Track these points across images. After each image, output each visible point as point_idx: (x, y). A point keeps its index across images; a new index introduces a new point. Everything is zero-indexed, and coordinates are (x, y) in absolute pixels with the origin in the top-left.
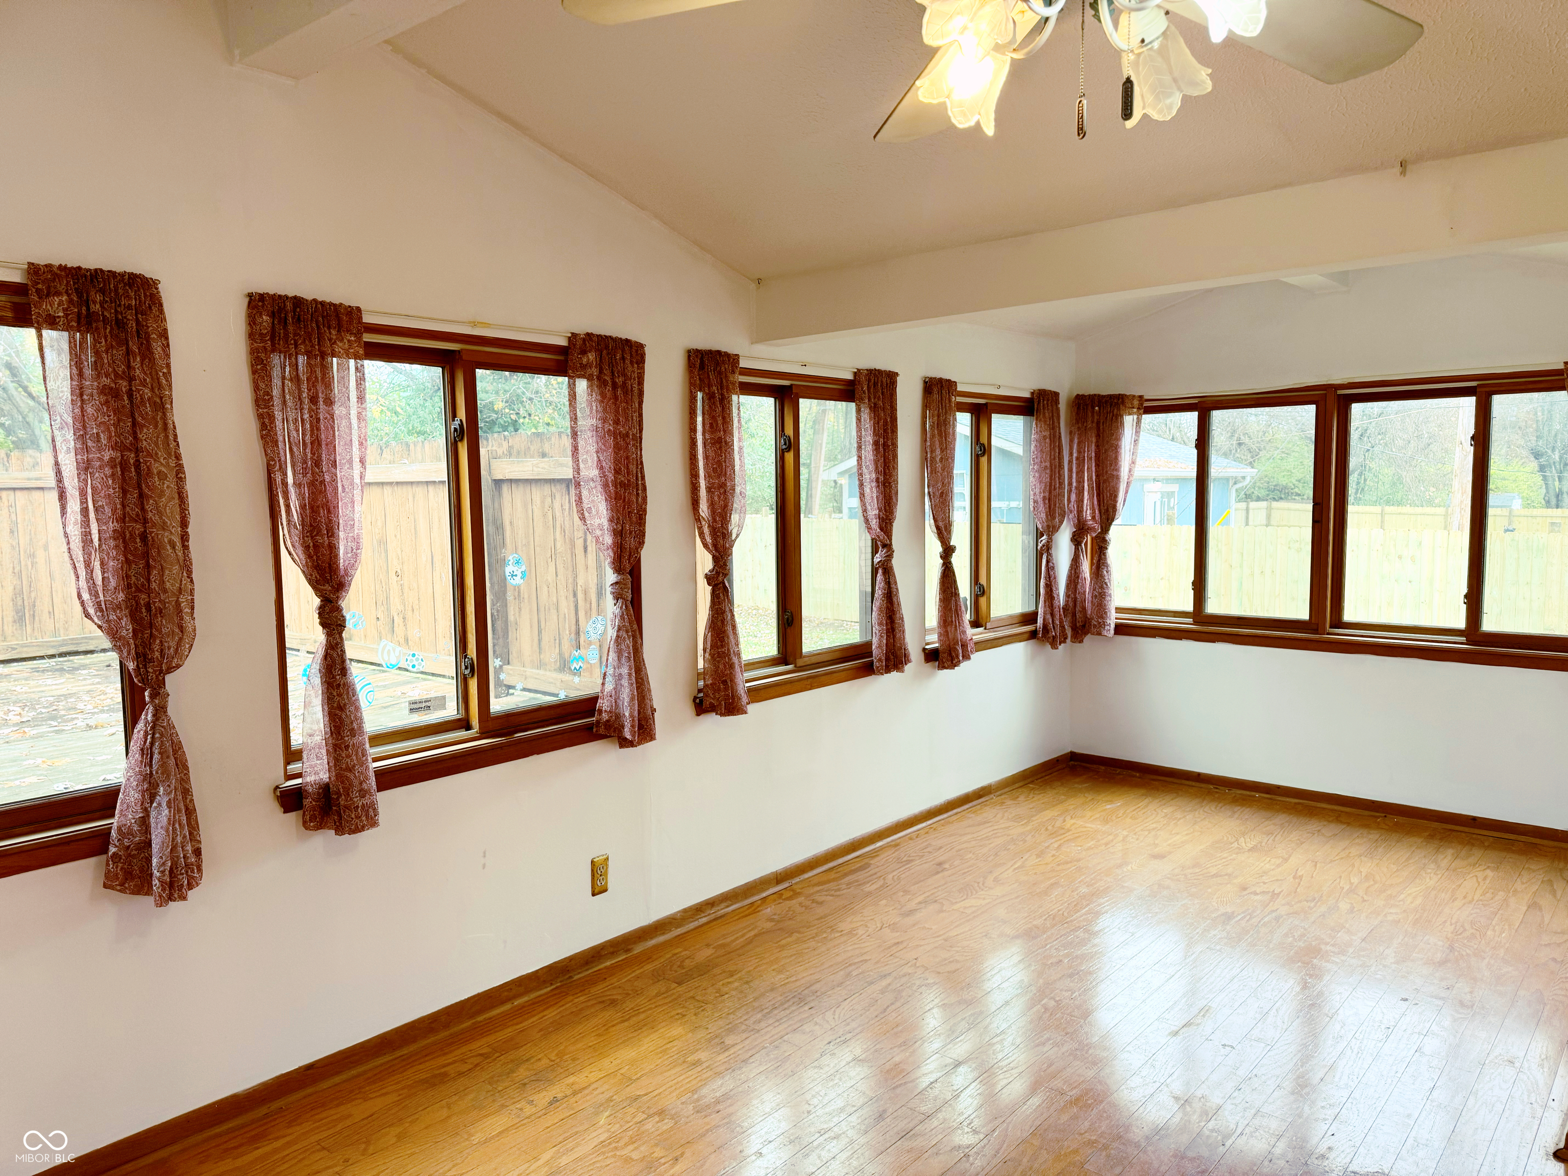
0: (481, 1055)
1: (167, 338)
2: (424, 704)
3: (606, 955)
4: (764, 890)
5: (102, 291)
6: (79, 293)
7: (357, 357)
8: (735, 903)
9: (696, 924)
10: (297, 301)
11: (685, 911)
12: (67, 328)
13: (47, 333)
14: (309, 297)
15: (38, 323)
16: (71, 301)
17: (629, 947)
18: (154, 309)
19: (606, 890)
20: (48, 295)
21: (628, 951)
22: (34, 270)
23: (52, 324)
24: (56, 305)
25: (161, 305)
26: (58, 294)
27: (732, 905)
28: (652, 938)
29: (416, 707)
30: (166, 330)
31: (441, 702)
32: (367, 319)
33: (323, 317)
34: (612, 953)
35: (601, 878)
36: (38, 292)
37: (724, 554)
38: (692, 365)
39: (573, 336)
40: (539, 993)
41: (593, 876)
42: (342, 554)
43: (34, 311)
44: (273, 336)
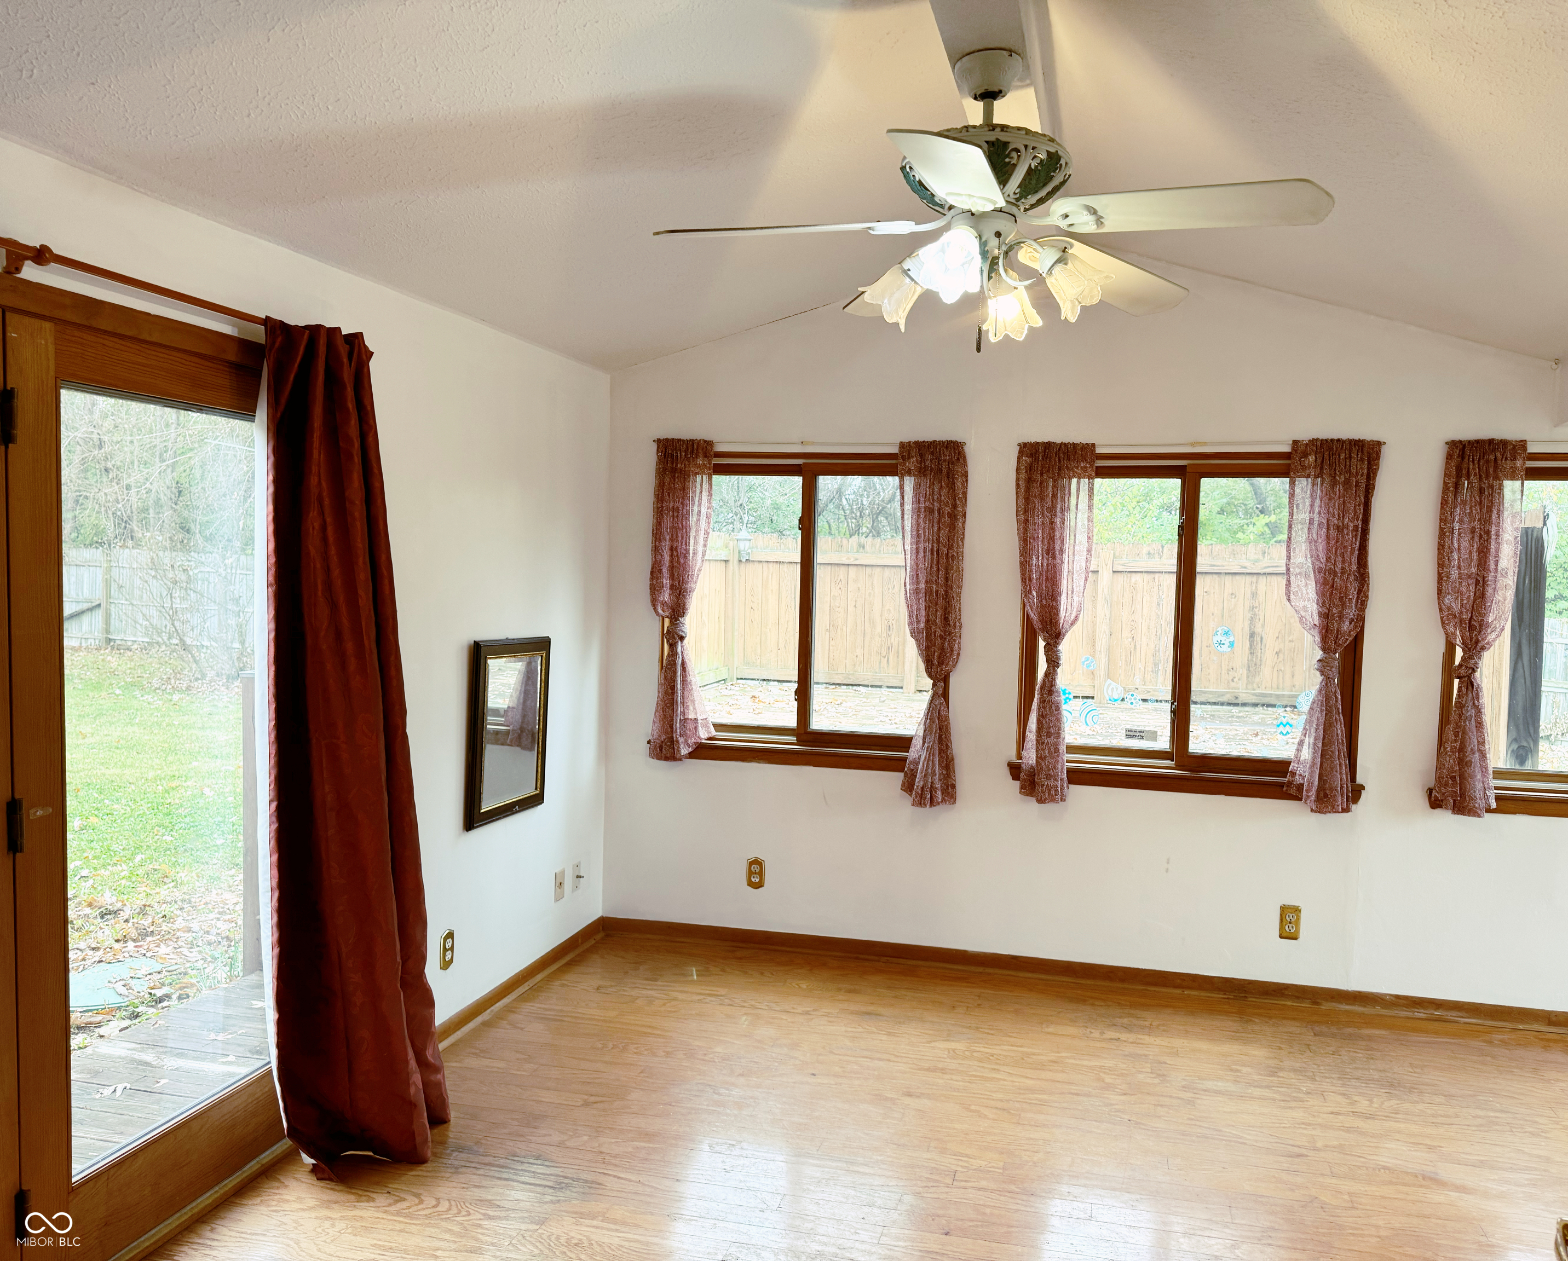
1: (967, 476)
2: (1138, 734)
3: (1288, 995)
4: (1522, 1022)
5: (932, 453)
6: (921, 455)
7: (1090, 477)
8: (1474, 1018)
9: (1409, 1014)
10: (1048, 446)
11: (1397, 997)
12: (915, 475)
13: (907, 478)
14: (1058, 441)
15: (902, 474)
16: (917, 460)
17: (1318, 1001)
18: (961, 461)
19: (1296, 939)
20: (909, 458)
21: (1317, 1003)
22: (902, 445)
23: (909, 473)
24: (912, 464)
25: (965, 457)
26: (913, 457)
27: (1469, 1018)
28: (1347, 1004)
29: (1131, 734)
30: (966, 472)
31: (1153, 736)
32: (1099, 450)
33: (1064, 454)
34: (1298, 998)
35: (1290, 925)
36: (903, 458)
37: (1474, 647)
38: (1449, 457)
39: (1295, 443)
40: (1209, 995)
41: (1281, 920)
42: (1062, 614)
43: (899, 467)
44: (1030, 469)
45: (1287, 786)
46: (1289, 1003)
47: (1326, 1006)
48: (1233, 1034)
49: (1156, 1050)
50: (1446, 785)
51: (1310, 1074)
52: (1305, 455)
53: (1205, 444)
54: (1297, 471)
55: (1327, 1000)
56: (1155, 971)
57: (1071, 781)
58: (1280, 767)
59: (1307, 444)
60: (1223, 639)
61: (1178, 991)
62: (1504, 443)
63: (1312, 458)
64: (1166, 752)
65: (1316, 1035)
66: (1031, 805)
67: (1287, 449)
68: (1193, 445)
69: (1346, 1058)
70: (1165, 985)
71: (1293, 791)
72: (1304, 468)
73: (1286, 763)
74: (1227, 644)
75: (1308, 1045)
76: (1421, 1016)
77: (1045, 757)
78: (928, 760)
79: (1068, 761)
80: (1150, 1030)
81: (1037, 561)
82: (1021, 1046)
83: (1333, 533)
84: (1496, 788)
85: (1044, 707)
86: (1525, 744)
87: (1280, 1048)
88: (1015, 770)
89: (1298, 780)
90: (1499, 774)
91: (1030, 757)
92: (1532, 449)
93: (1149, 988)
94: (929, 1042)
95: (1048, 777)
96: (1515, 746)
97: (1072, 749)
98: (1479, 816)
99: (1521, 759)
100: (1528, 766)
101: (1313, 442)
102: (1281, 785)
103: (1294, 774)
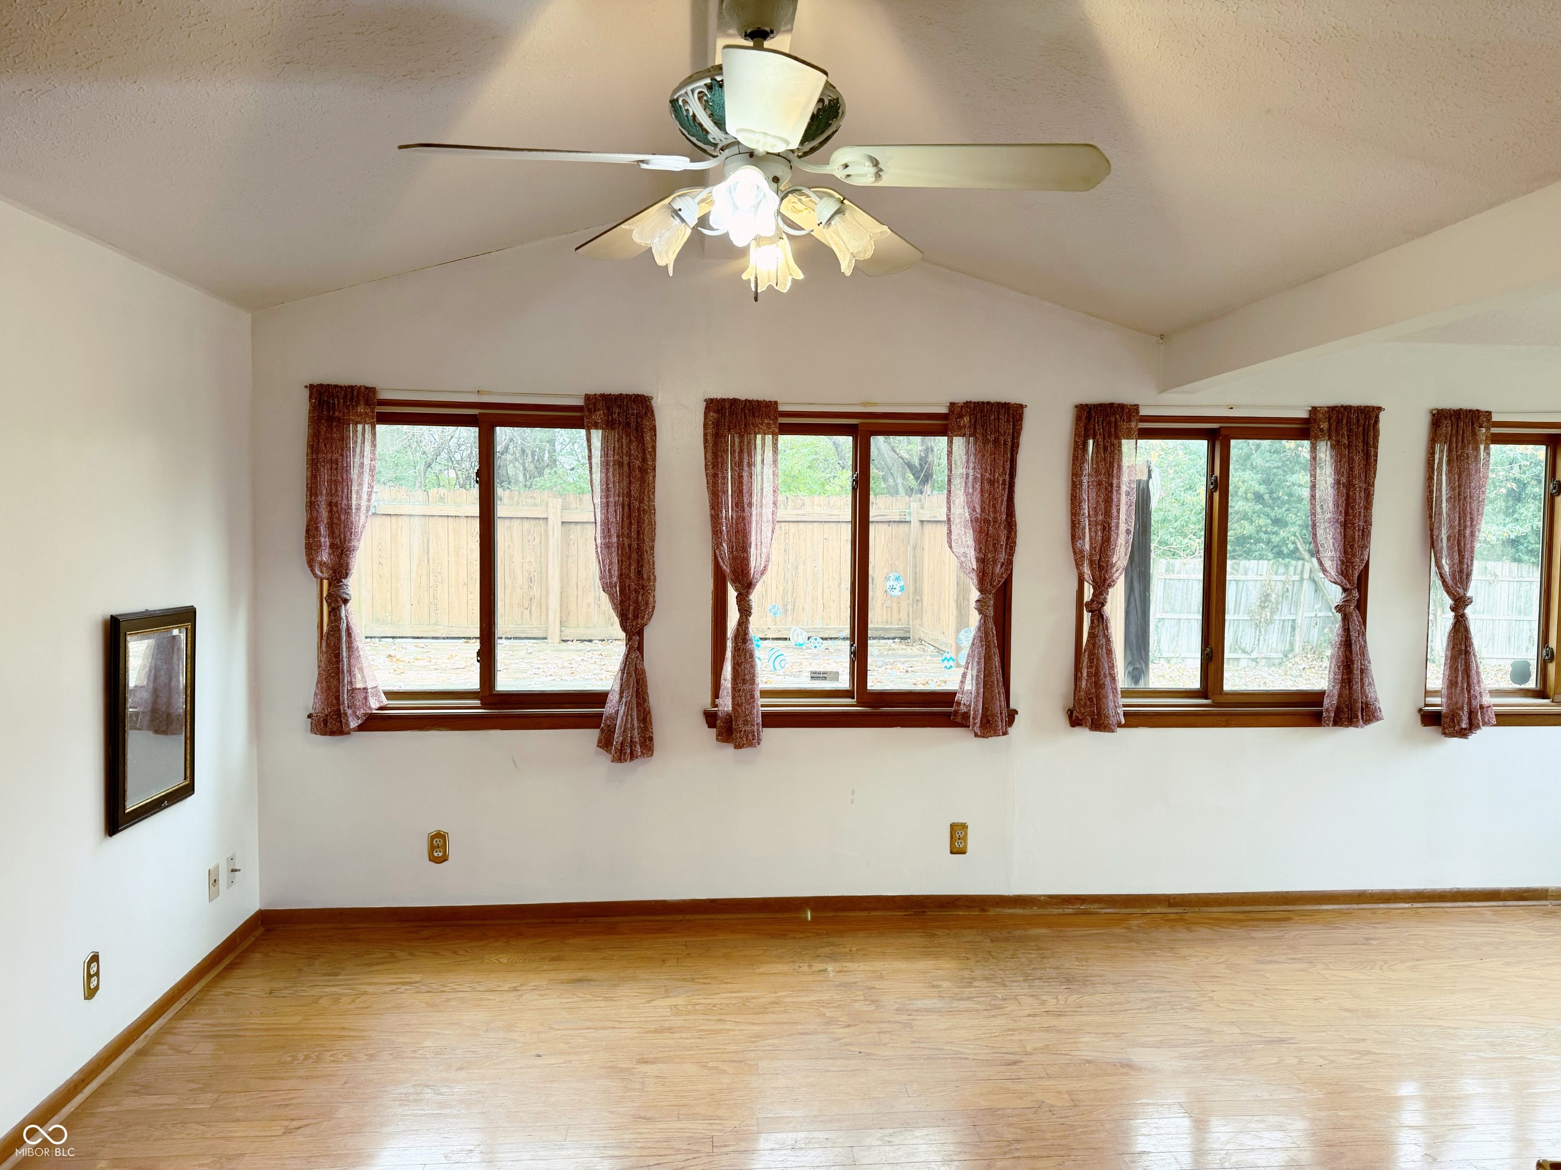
1: (655, 431)
2: (822, 675)
3: (961, 905)
4: (1149, 906)
5: (620, 406)
6: (608, 409)
7: (773, 434)
9: (1060, 911)
10: (734, 402)
11: (1051, 897)
12: (602, 429)
13: (593, 432)
14: (743, 398)
15: (588, 427)
16: (604, 413)
17: (985, 908)
18: (649, 414)
19: (964, 853)
20: (594, 411)
21: (984, 910)
22: (588, 398)
23: (596, 426)
24: (598, 416)
25: (653, 411)
26: (599, 410)
27: (1107, 909)
28: (1010, 908)
29: (815, 676)
30: (655, 426)
31: (835, 676)
32: (781, 408)
33: (749, 410)
34: (968, 907)
35: (960, 841)
36: (589, 410)
37: (1102, 585)
38: (1078, 419)
39: (952, 405)
40: (893, 913)
41: (952, 837)
42: (753, 564)
43: (586, 420)
44: (717, 424)
45: (954, 715)
46: (961, 913)
47: (993, 912)
48: (924, 950)
49: (863, 976)
50: (1085, 705)
51: (1000, 980)
52: (961, 416)
53: (875, 404)
54: (953, 431)
55: (992, 906)
56: (843, 897)
57: (765, 725)
58: (947, 698)
59: (962, 406)
60: (895, 584)
61: (865, 914)
62: (1122, 407)
63: (966, 419)
64: (847, 691)
65: (992, 941)
66: (729, 750)
67: (944, 410)
68: (865, 404)
69: (1024, 960)
70: (852, 910)
71: (959, 720)
72: (960, 428)
73: (953, 694)
74: (898, 588)
75: (990, 952)
76: (1070, 911)
77: (742, 703)
78: (626, 714)
79: (762, 706)
80: (851, 956)
81: (728, 512)
82: (739, 992)
83: (987, 486)
84: (1124, 706)
85: (739, 656)
86: (1138, 666)
87: (968, 959)
88: (711, 718)
89: (963, 709)
90: (1126, 693)
91: (726, 704)
92: (1143, 412)
93: (839, 914)
94: (649, 1002)
95: (746, 723)
96: (1130, 668)
97: (766, 694)
98: (1113, 731)
99: (1137, 681)
100: (1141, 686)
101: (967, 404)
102: (948, 714)
103: (959, 704)
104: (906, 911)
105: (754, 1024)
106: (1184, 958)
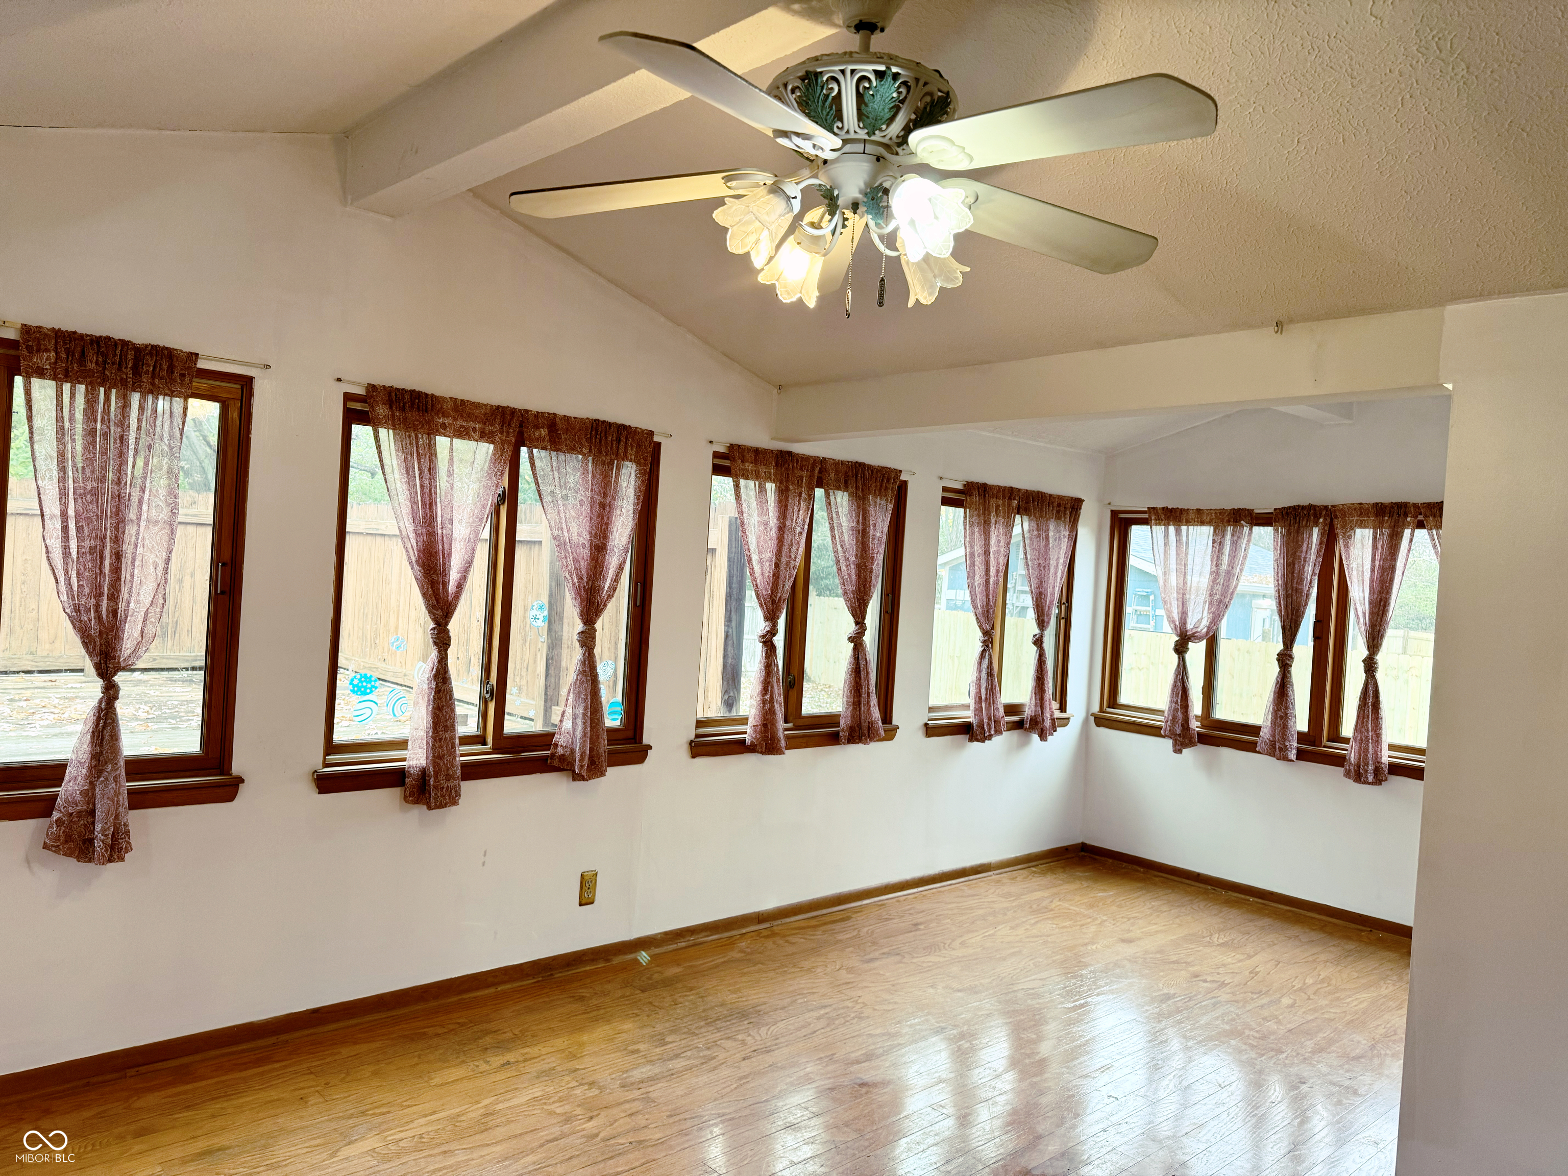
0: (459, 1023)
3: (586, 960)
4: (743, 926)
8: (715, 934)
9: (674, 946)
11: (666, 933)
17: (609, 957)
19: (592, 903)
21: (608, 960)
27: (711, 935)
28: (631, 953)
31: (463, 719)
34: (593, 960)
35: (589, 891)
40: (521, 984)
41: (581, 888)
46: (588, 968)
47: (617, 960)
48: (586, 1016)
49: (553, 1059)
51: (686, 1030)
60: (538, 613)
61: (492, 990)
64: (477, 736)
65: (643, 991)
69: (687, 1004)
70: (477, 989)
74: (541, 619)
76: (683, 944)
80: (519, 1039)
82: (434, 1113)
86: (732, 694)
87: (637, 1015)
89: (561, 750)
94: (333, 1155)
96: (726, 697)
99: (730, 711)
100: (734, 713)
103: (555, 745)
104: (534, 978)
105: (488, 1145)
106: (809, 970)
